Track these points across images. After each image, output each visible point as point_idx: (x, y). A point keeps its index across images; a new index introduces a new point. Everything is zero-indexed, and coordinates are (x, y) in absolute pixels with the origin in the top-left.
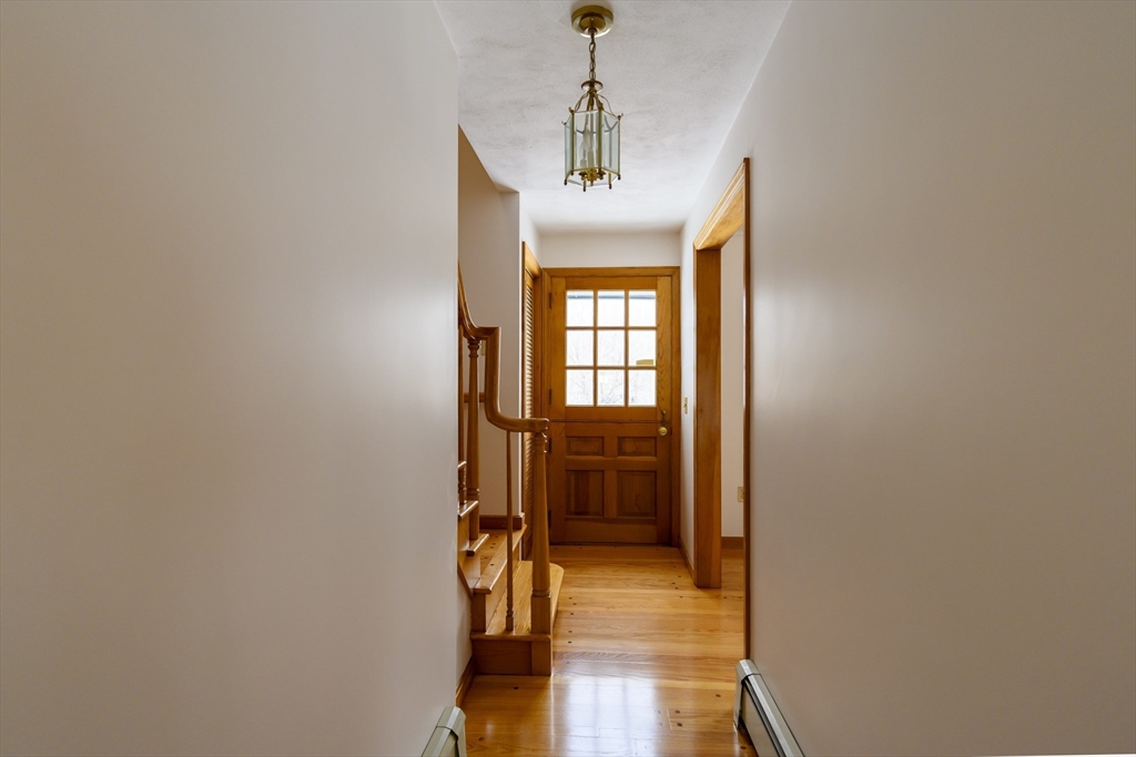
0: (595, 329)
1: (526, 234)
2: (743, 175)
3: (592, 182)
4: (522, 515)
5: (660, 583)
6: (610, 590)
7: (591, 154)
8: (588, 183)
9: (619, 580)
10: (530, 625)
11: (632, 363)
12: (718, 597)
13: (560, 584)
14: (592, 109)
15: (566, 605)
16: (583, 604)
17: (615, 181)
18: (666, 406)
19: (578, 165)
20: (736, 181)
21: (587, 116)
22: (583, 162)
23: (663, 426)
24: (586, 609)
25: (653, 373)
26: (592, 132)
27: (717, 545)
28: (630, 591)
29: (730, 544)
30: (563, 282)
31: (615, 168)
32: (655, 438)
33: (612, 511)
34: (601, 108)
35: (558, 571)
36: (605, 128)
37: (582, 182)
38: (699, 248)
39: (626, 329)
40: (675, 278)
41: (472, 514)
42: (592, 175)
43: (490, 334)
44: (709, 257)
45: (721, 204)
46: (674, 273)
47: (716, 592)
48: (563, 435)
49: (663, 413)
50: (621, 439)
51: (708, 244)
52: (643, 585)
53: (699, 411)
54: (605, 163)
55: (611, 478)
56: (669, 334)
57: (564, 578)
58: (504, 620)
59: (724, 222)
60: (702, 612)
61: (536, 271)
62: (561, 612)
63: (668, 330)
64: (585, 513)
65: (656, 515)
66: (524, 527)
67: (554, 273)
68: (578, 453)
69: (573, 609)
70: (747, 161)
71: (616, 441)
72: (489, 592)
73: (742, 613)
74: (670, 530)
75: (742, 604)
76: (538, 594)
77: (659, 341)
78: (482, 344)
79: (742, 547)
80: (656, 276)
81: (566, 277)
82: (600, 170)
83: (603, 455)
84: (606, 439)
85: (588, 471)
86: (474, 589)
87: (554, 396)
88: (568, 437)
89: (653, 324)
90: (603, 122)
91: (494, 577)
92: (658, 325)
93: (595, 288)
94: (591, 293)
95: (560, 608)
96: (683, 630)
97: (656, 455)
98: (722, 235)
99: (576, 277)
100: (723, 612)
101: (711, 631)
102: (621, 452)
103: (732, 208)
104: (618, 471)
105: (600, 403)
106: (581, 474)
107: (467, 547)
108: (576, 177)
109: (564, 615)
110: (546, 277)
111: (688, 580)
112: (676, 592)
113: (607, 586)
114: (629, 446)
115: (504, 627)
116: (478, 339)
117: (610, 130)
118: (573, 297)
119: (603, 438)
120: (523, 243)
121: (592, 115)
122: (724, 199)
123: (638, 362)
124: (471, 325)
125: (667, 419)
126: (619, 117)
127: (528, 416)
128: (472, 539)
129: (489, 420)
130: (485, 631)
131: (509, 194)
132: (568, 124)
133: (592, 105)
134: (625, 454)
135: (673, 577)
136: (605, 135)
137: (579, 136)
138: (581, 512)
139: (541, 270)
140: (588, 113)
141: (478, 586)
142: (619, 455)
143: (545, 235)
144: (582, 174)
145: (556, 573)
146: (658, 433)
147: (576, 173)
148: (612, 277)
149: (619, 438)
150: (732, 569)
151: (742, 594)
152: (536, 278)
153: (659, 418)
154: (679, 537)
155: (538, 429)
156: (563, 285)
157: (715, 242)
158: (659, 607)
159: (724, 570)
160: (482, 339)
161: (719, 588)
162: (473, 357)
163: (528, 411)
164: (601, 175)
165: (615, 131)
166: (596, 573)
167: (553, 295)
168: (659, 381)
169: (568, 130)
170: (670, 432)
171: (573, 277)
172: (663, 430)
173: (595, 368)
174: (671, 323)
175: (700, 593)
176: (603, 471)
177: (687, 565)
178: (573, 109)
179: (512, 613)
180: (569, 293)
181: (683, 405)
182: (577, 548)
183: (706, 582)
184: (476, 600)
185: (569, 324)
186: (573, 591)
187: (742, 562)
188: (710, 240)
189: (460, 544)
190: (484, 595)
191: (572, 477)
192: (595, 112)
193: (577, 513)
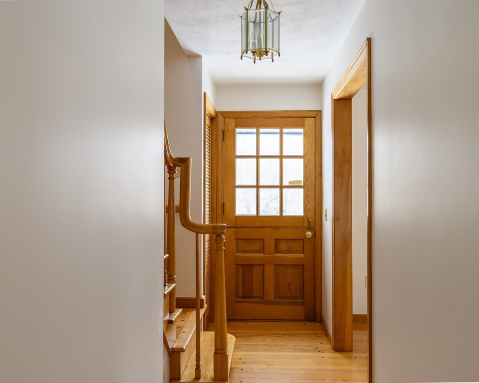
0: (258, 157)
1: (207, 87)
2: (366, 50)
3: (260, 57)
4: (204, 297)
5: (307, 348)
6: (269, 353)
7: (259, 39)
8: (257, 58)
9: (278, 346)
10: (213, 375)
11: (285, 183)
12: (350, 357)
13: (233, 347)
14: (260, 8)
15: (238, 364)
16: (250, 363)
17: (276, 57)
18: (311, 215)
19: (251, 47)
20: (362, 53)
21: (256, 13)
22: (254, 44)
23: (309, 230)
24: (252, 366)
25: (301, 190)
26: (260, 22)
27: (349, 320)
28: (285, 354)
29: (358, 319)
30: (232, 122)
31: (276, 47)
32: (303, 240)
33: (271, 296)
34: (266, 8)
35: (231, 338)
36: (269, 20)
37: (253, 57)
38: (335, 98)
39: (281, 157)
40: (318, 119)
41: (172, 293)
42: (260, 53)
43: (183, 162)
44: (343, 104)
45: (351, 68)
46: (317, 115)
47: (348, 354)
48: (233, 237)
49: (309, 221)
50: (277, 241)
51: (342, 95)
52: (294, 349)
53: (336, 219)
54: (269, 46)
55: (270, 270)
56: (313, 161)
57: (235, 344)
58: (194, 372)
59: (354, 80)
60: (338, 368)
61: (213, 114)
62: (234, 368)
63: (313, 158)
64: (251, 297)
65: (303, 299)
66: (206, 306)
67: (226, 115)
68: (244, 252)
69: (243, 366)
70: (369, 40)
71: (273, 241)
72: (183, 350)
73: (366, 369)
74: (315, 309)
75: (367, 362)
76: (219, 352)
77: (306, 167)
78: (178, 169)
79: (366, 322)
80: (304, 117)
81: (236, 118)
82: (266, 49)
83: (263, 253)
84: (265, 241)
85: (252, 265)
86: (172, 348)
87: (226, 208)
88: (236, 239)
89: (302, 154)
90: (268, 16)
91: (186, 340)
92: (305, 154)
93: (258, 127)
94: (254, 130)
95: (233, 366)
96: (324, 380)
97: (303, 253)
98: (352, 89)
99: (243, 118)
100: (354, 368)
101: (345, 381)
102: (277, 250)
103: (359, 72)
104: (275, 265)
105: (262, 213)
106: (247, 267)
107: (167, 318)
108: (250, 54)
109: (236, 370)
110: (220, 118)
111: (328, 346)
112: (319, 354)
113: (267, 350)
114: (283, 246)
115: (194, 376)
116: (175, 166)
117: (273, 21)
118: (241, 133)
119: (263, 239)
120: (205, 94)
121: (260, 13)
122: (353, 65)
123: (290, 182)
124: (171, 156)
125: (312, 225)
126: (279, 13)
127: (207, 223)
128: (171, 312)
129: (183, 225)
130: (180, 379)
131: (194, 58)
132: (244, 17)
133: (260, 4)
134: (280, 252)
135: (317, 343)
136: (270, 24)
137: (251, 25)
138: (247, 295)
139: (217, 113)
140: (258, 11)
141: (175, 346)
142: (276, 253)
143: (220, 86)
144: (254, 52)
145: (231, 340)
146: (305, 236)
147: (249, 52)
148: (270, 118)
149: (276, 240)
150: (359, 338)
151: (367, 355)
152: (212, 119)
153: (306, 225)
154: (321, 315)
155: (219, 232)
156: (233, 124)
157: (347, 94)
158: (306, 364)
159: (355, 338)
160: (178, 166)
161: (351, 351)
162: (171, 179)
163: (207, 220)
164: (267, 52)
165: (276, 22)
166: (258, 341)
167: (226, 131)
168: (306, 197)
169: (244, 21)
170: (314, 235)
171: (241, 118)
172: (309, 234)
173: (258, 187)
174: (315, 153)
175: (337, 355)
176: (264, 265)
177: (327, 335)
178: (247, 8)
179: (200, 366)
180: (238, 130)
181: (324, 215)
182: (244, 323)
183: (341, 347)
184: (174, 356)
185: (238, 154)
186: (242, 354)
187: (367, 333)
188: (344, 93)
189: (165, 315)
190: (180, 352)
191: (240, 270)
192: (263, 11)
193: (244, 297)
